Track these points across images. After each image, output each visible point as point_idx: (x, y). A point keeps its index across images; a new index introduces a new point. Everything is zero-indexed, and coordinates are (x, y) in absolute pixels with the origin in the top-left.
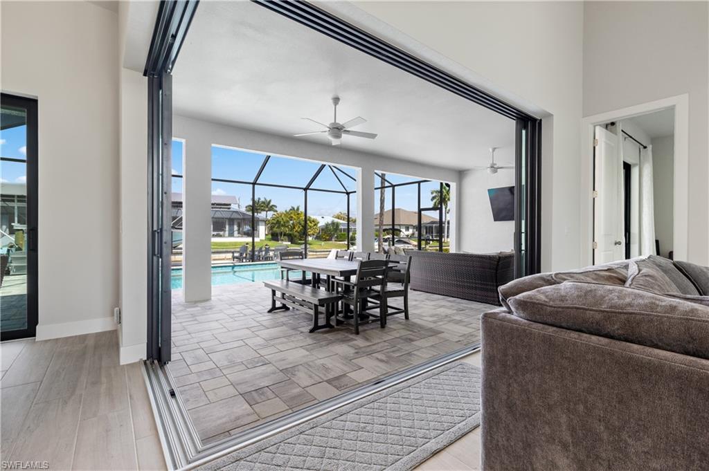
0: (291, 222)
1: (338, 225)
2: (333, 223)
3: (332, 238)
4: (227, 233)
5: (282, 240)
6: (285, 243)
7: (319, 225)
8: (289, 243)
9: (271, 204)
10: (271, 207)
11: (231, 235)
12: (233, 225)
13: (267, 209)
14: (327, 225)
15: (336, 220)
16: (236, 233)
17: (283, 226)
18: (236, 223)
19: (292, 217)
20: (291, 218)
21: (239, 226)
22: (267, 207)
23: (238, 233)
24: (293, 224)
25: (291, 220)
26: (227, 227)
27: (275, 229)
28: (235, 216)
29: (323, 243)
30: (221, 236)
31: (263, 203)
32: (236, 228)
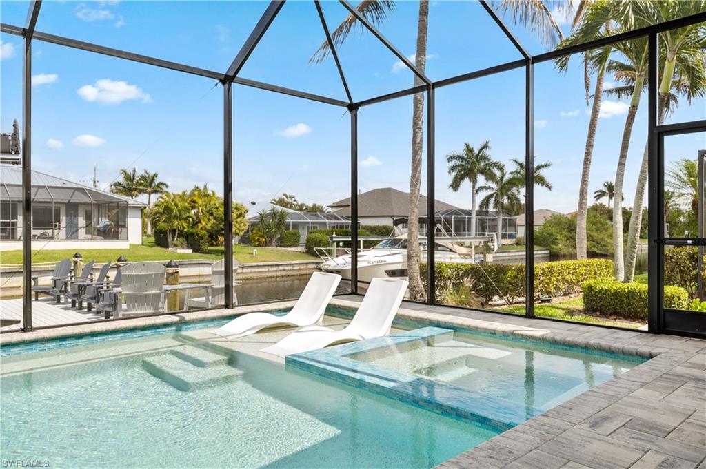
0: (193, 211)
1: (282, 216)
2: (274, 214)
3: (271, 241)
4: (63, 233)
5: (176, 246)
6: (180, 251)
7: (248, 216)
8: (190, 251)
9: (157, 181)
10: (158, 186)
11: (72, 234)
12: (77, 216)
13: (149, 190)
14: (262, 217)
15: (279, 208)
16: (82, 233)
17: (176, 217)
18: (81, 211)
19: (195, 202)
20: (193, 204)
21: (88, 218)
22: (150, 186)
23: (87, 233)
24: (197, 214)
25: (194, 208)
26: (64, 220)
27: (161, 225)
28: (78, 198)
29: (255, 250)
30: (51, 238)
31: (143, 178)
32: (81, 221)
